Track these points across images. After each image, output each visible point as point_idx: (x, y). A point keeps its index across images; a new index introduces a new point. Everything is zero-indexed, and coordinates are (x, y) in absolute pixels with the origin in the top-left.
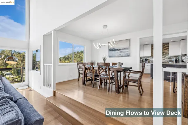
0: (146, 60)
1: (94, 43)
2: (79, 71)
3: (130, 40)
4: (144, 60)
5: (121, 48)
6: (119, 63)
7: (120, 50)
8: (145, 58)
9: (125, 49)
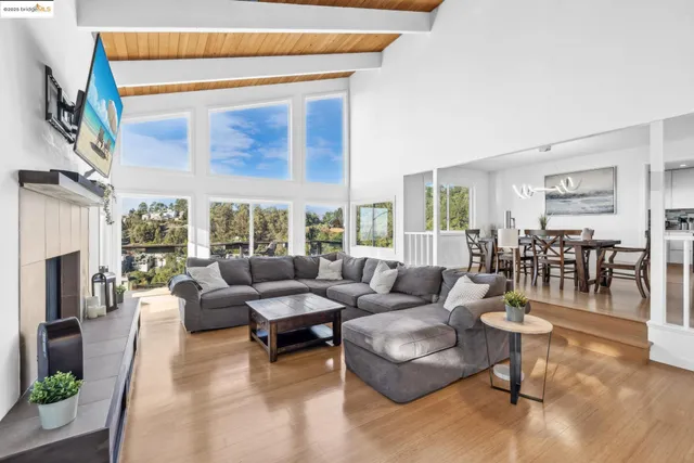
0: (683, 220)
1: (514, 187)
2: (470, 249)
3: (614, 170)
4: (676, 221)
5: (586, 192)
6: (587, 230)
7: (583, 195)
8: (678, 215)
9: (598, 193)
